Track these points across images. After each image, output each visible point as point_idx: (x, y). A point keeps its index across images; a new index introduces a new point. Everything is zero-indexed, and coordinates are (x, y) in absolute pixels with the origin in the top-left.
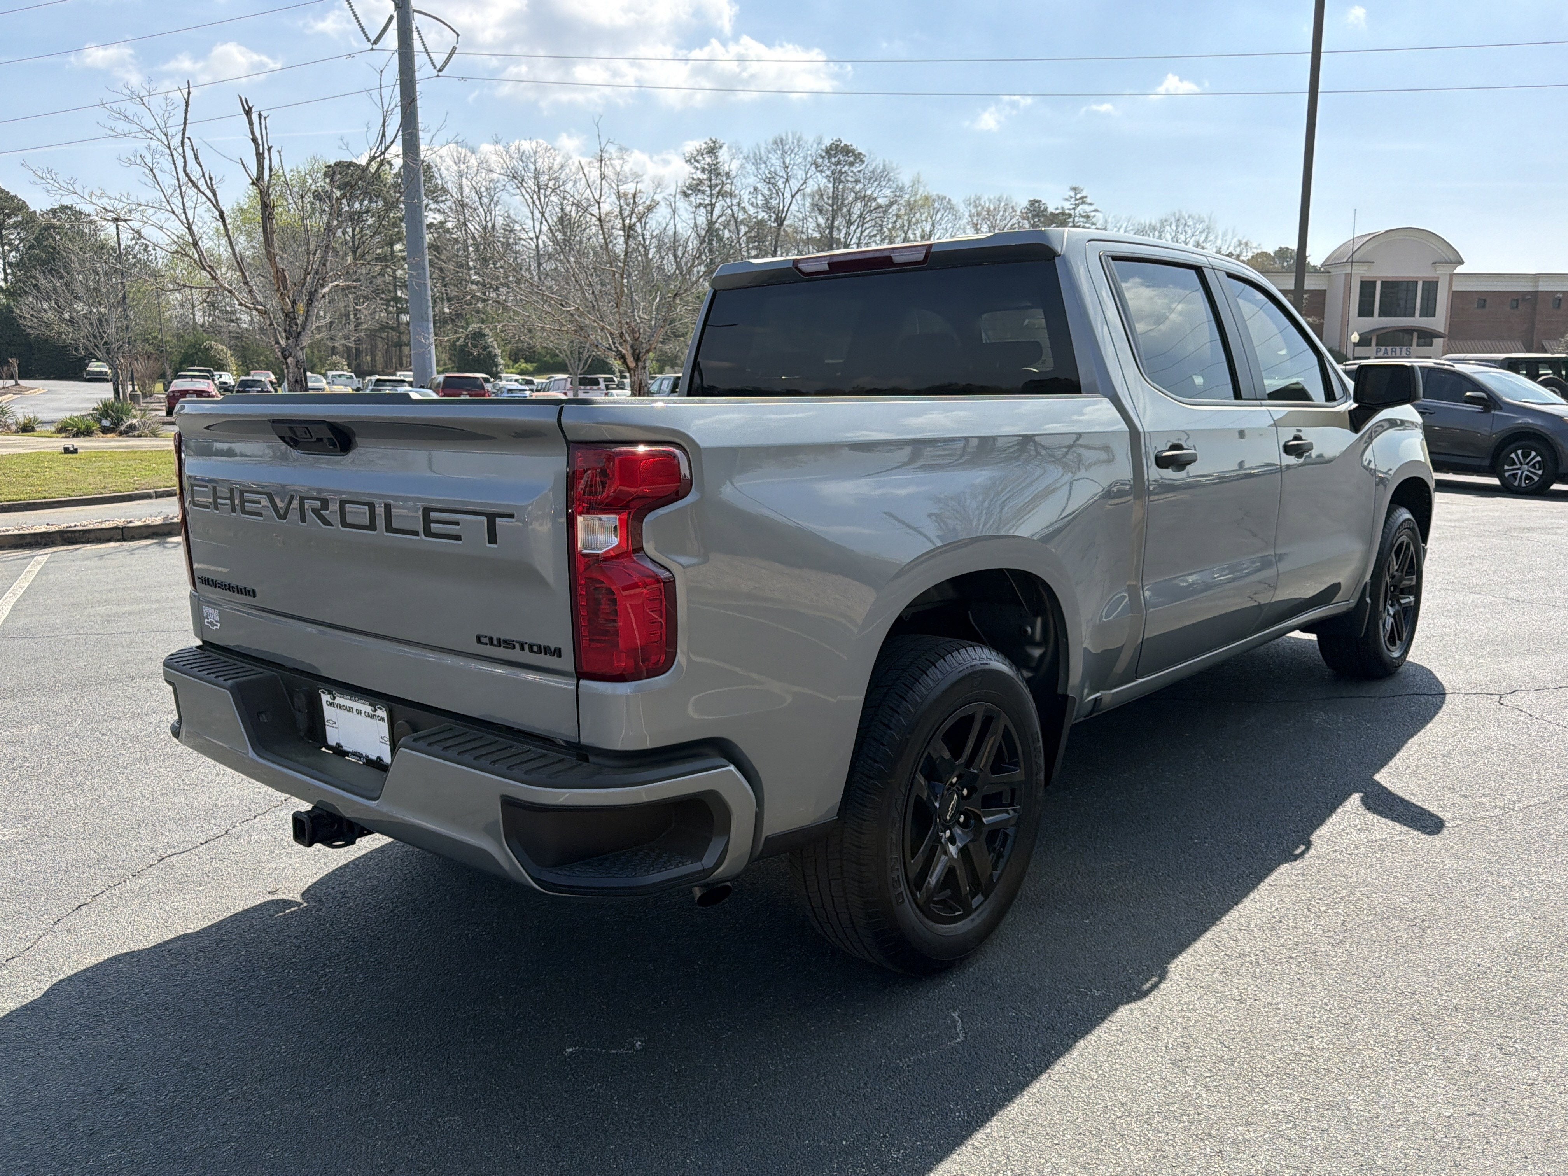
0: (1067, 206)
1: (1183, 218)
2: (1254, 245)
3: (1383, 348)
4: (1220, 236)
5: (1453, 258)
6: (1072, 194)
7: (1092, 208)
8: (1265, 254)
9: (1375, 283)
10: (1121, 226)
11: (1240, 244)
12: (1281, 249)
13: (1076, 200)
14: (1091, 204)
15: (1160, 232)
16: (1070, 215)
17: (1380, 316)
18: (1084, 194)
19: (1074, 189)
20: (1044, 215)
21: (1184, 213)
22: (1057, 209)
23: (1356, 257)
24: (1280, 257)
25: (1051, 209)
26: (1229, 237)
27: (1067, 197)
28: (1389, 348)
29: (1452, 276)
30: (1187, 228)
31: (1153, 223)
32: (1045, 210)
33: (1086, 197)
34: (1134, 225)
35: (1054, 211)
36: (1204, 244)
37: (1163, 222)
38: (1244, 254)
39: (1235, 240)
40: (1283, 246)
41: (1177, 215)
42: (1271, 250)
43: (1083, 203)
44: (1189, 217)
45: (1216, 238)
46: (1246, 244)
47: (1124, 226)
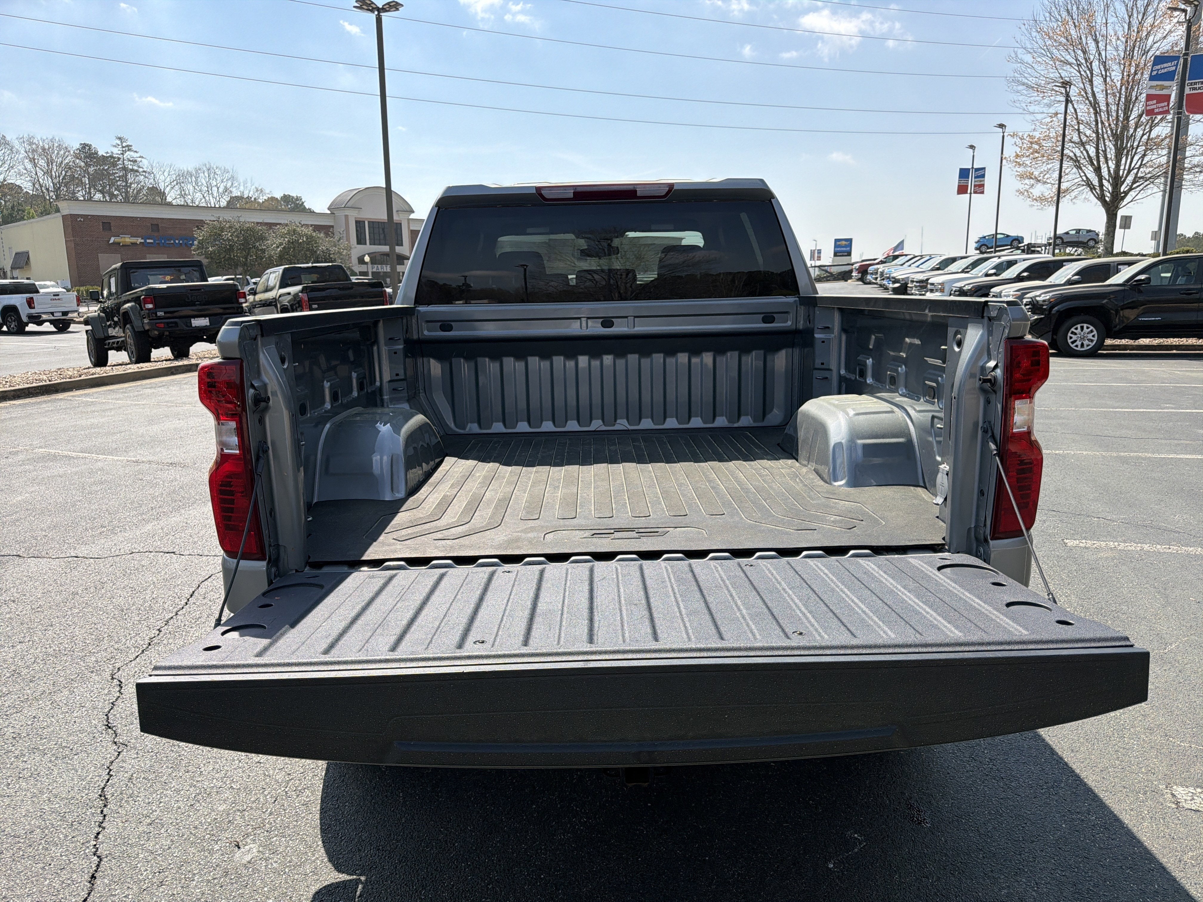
0: (116, 151)
1: (213, 168)
2: (267, 191)
3: (376, 266)
4: (242, 184)
5: (407, 208)
6: (119, 142)
7: (138, 155)
8: (273, 199)
9: (364, 222)
10: (165, 171)
11: (257, 191)
12: (285, 196)
13: (123, 147)
14: (136, 152)
15: (196, 178)
16: (119, 159)
17: (370, 244)
18: (128, 143)
19: (120, 139)
20: (95, 158)
21: (212, 165)
22: (107, 153)
23: (349, 204)
24: (284, 202)
25: (101, 153)
26: (249, 184)
27: (114, 144)
28: (379, 266)
29: (409, 220)
30: (216, 176)
31: (189, 169)
32: (96, 153)
33: (131, 146)
34: (175, 170)
35: (105, 155)
36: (231, 189)
37: (197, 170)
38: (261, 198)
39: (253, 187)
40: (286, 194)
41: (208, 166)
42: (278, 195)
43: (129, 150)
44: (217, 168)
45: (239, 185)
46: (262, 191)
47: (167, 170)
